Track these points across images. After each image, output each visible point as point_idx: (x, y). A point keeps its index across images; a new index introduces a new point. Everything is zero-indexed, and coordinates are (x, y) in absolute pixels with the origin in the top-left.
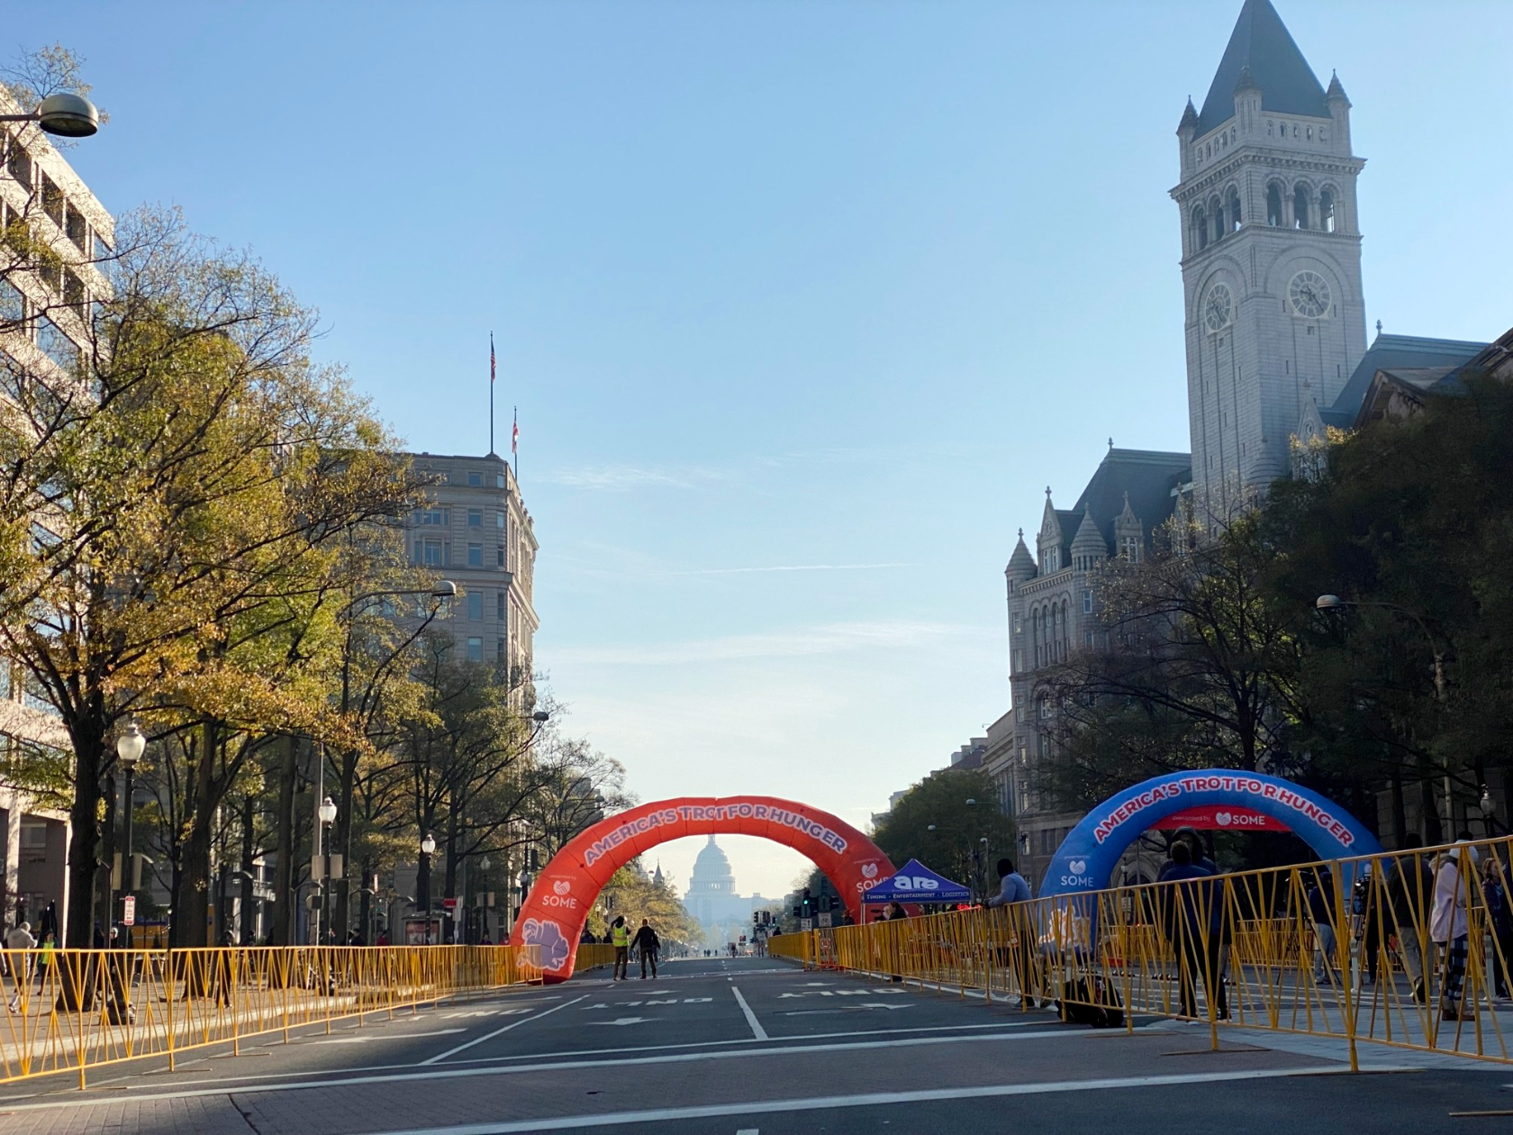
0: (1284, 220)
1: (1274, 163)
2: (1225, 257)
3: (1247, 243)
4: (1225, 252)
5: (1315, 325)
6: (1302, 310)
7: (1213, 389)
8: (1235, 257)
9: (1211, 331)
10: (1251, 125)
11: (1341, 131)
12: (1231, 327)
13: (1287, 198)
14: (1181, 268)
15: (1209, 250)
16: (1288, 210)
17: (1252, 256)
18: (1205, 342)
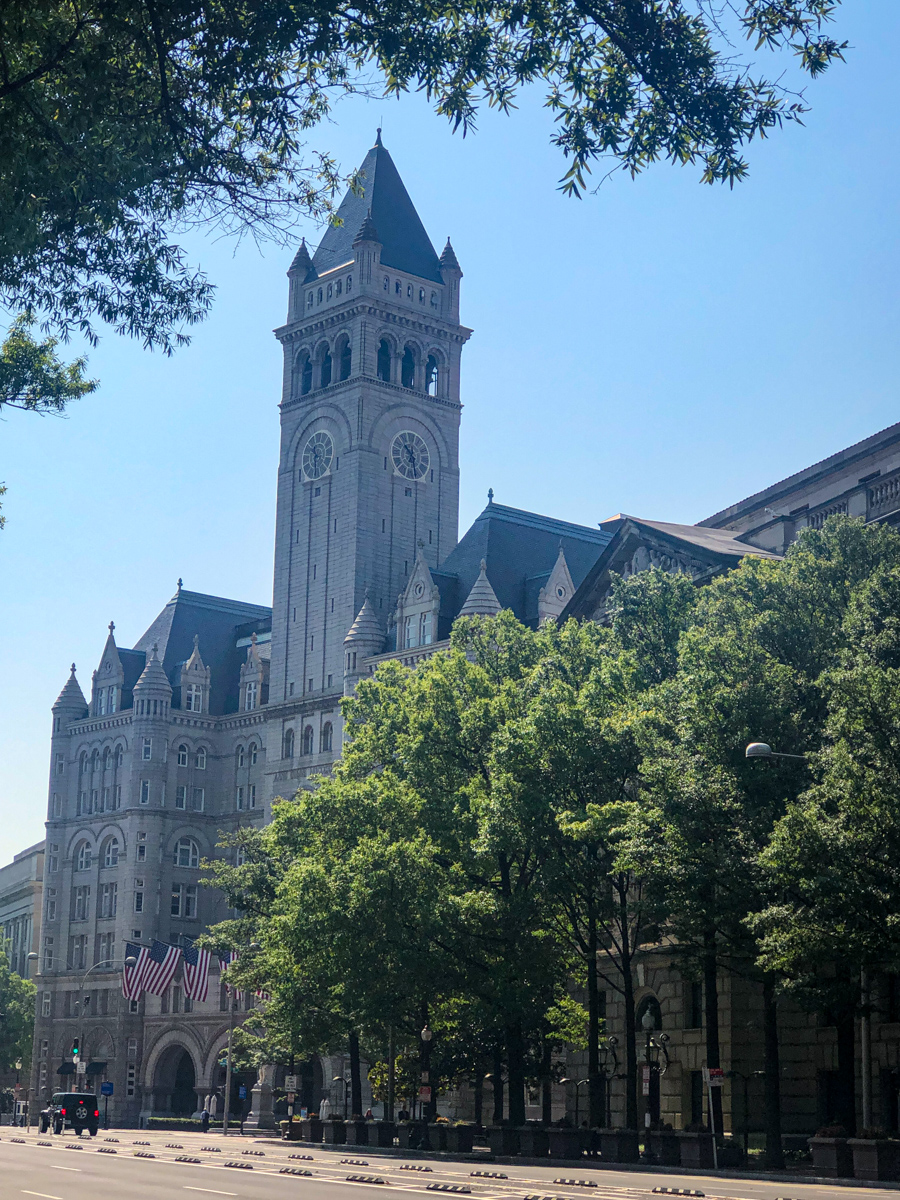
0: (392, 378)
1: (389, 318)
2: (331, 405)
3: (356, 394)
4: (330, 400)
5: (412, 487)
6: (402, 470)
7: (304, 538)
8: (342, 406)
9: (307, 479)
10: (369, 278)
11: (451, 298)
12: (331, 477)
13: (397, 356)
14: (279, 410)
15: (313, 396)
16: (397, 369)
17: (360, 409)
18: (300, 489)
